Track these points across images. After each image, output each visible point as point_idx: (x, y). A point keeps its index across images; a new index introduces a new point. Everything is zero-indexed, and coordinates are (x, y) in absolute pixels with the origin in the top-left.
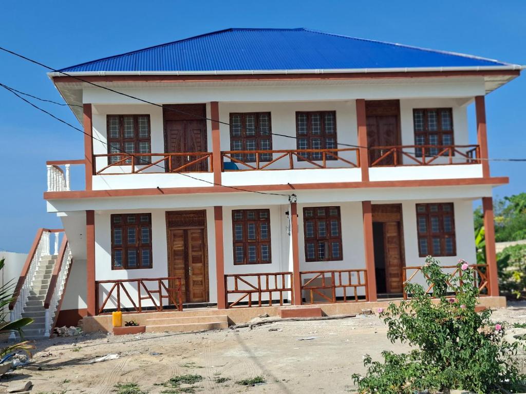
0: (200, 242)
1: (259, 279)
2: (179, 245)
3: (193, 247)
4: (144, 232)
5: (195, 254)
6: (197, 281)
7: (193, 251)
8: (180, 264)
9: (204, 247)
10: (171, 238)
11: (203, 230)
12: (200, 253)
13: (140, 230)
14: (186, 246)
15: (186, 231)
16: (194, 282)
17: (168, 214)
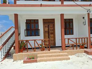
0: (53, 28)
1: (76, 40)
2: (47, 29)
3: (51, 30)
4: (36, 25)
5: (51, 32)
6: (52, 40)
7: (51, 31)
8: (47, 35)
9: (54, 30)
10: (44, 27)
11: (54, 25)
12: (53, 32)
13: (35, 25)
14: (49, 29)
15: (49, 25)
16: (51, 40)
17: (44, 20)
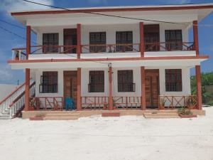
14: (71, 84)
15: (71, 80)
17: (64, 72)
